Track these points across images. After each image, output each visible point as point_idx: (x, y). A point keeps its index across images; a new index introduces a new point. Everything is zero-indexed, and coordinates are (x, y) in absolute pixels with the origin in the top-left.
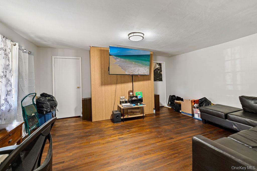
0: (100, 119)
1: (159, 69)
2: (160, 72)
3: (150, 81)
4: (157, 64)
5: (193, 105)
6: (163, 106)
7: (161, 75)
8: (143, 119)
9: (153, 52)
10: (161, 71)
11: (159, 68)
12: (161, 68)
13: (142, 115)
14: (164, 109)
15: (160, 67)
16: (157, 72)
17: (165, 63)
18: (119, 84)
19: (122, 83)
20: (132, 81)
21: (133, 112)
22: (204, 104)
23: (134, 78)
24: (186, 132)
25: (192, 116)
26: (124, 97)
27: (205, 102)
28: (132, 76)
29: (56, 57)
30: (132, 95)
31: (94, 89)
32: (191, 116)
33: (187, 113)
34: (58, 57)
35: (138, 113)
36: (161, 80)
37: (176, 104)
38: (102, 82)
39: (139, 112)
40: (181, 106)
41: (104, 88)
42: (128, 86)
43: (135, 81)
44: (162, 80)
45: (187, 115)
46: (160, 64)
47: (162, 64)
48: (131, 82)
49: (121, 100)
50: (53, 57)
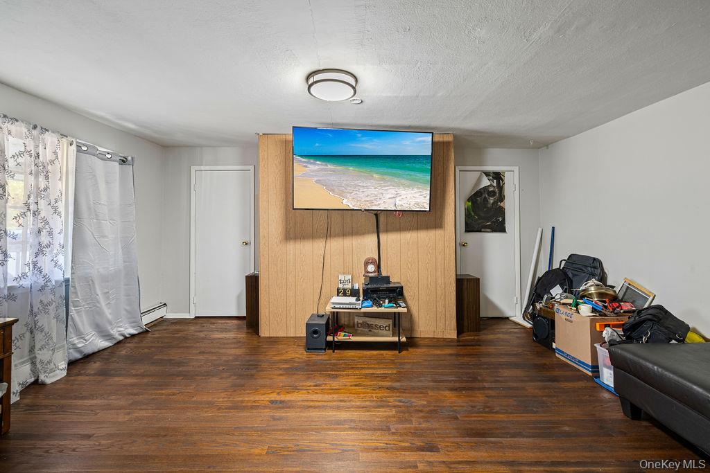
0: (281, 334)
1: (494, 192)
2: (495, 203)
3: (439, 232)
4: (487, 174)
5: (598, 329)
6: (508, 318)
7: (502, 211)
8: (397, 352)
9: (455, 136)
10: (502, 198)
11: (491, 189)
12: (501, 188)
13: (396, 339)
14: (505, 327)
15: (498, 183)
16: (486, 200)
17: (516, 169)
18: (335, 236)
19: (346, 236)
20: (375, 230)
21: (369, 326)
22: (646, 335)
23: (381, 221)
24: (513, 436)
25: (592, 372)
26: (349, 277)
27: (649, 324)
28: (376, 215)
29: (197, 168)
30: (374, 272)
31: (267, 248)
32: (590, 374)
33: (573, 358)
34: (203, 168)
35: (384, 332)
36: (500, 227)
37: (539, 316)
38: (288, 230)
39: (387, 328)
40: (554, 329)
41: (292, 247)
42: (366, 245)
43: (387, 231)
44: (503, 230)
45: (575, 365)
46: (498, 176)
47: (506, 174)
48: (373, 232)
49: (341, 286)
50: (193, 169)
